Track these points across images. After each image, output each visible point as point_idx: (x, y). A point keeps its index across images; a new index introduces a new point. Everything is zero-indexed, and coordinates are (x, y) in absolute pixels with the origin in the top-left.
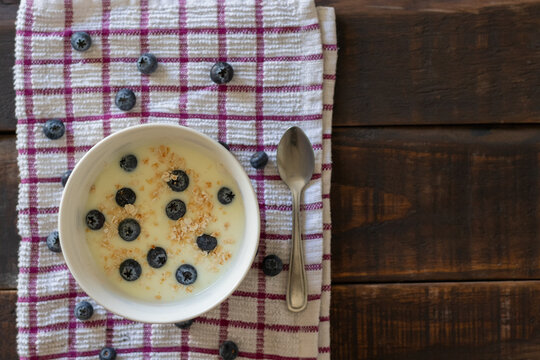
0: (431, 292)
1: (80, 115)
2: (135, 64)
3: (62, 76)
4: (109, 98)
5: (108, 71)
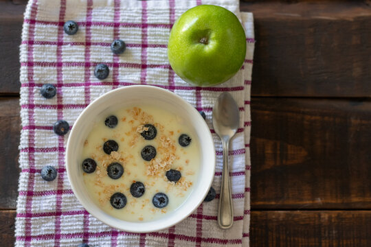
0: (322, 216)
1: (68, 82)
2: (109, 47)
3: (55, 53)
4: (90, 70)
5: (89, 51)
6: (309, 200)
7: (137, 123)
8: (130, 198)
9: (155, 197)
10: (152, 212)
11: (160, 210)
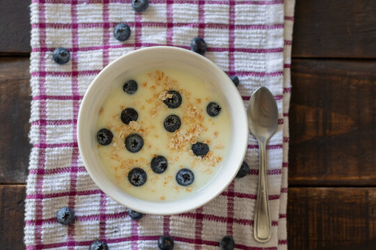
0: (370, 194)
1: (84, 46)
2: (130, 4)
3: (70, 13)
4: (109, 32)
5: (108, 10)
6: (355, 175)
7: (159, 89)
8: (151, 174)
9: (178, 173)
10: (175, 190)
11: (185, 188)
